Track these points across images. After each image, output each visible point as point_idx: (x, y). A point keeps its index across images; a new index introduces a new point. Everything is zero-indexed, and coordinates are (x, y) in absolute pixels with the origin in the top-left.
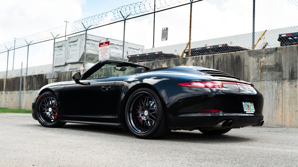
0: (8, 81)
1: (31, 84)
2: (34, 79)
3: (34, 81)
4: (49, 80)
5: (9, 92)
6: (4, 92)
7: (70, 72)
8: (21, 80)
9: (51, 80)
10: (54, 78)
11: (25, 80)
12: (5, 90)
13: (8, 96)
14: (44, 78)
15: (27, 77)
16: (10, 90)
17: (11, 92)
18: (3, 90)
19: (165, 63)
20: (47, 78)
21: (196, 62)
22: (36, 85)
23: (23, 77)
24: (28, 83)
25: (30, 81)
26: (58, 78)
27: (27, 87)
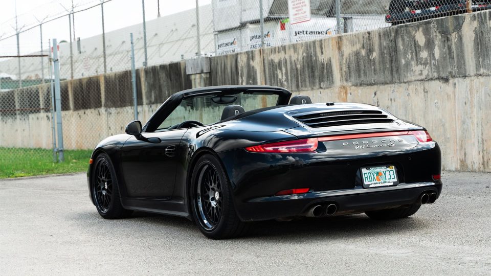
0: (108, 80)
1: (157, 88)
2: (163, 76)
3: (162, 81)
4: (193, 77)
5: (113, 110)
6: (103, 110)
7: (233, 55)
8: (134, 79)
9: (198, 76)
10: (202, 72)
11: (143, 79)
12: (105, 106)
13: (112, 118)
14: (182, 72)
15: (147, 72)
16: (115, 105)
17: (119, 109)
18: (101, 106)
19: (421, 29)
20: (187, 74)
21: (480, 27)
22: (168, 90)
23: (137, 72)
24: (151, 87)
25: (155, 80)
26: (210, 73)
27: (149, 97)
